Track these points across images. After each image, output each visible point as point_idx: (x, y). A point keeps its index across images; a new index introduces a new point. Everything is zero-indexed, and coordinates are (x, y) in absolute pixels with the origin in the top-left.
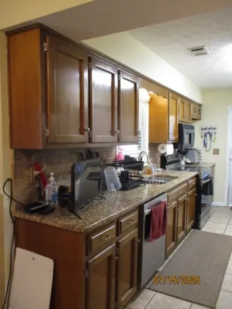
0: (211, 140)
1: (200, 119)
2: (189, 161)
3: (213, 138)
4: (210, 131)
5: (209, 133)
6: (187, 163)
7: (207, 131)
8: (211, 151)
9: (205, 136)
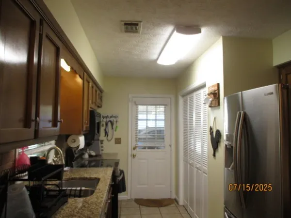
0: (113, 129)
1: (101, 107)
2: (93, 153)
3: (114, 126)
4: (111, 119)
5: (111, 121)
6: (90, 156)
7: (108, 120)
8: (113, 140)
9: (107, 124)
